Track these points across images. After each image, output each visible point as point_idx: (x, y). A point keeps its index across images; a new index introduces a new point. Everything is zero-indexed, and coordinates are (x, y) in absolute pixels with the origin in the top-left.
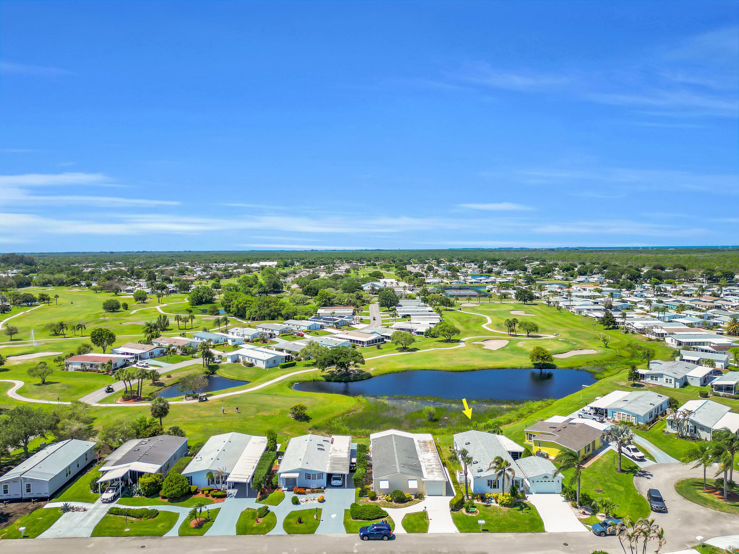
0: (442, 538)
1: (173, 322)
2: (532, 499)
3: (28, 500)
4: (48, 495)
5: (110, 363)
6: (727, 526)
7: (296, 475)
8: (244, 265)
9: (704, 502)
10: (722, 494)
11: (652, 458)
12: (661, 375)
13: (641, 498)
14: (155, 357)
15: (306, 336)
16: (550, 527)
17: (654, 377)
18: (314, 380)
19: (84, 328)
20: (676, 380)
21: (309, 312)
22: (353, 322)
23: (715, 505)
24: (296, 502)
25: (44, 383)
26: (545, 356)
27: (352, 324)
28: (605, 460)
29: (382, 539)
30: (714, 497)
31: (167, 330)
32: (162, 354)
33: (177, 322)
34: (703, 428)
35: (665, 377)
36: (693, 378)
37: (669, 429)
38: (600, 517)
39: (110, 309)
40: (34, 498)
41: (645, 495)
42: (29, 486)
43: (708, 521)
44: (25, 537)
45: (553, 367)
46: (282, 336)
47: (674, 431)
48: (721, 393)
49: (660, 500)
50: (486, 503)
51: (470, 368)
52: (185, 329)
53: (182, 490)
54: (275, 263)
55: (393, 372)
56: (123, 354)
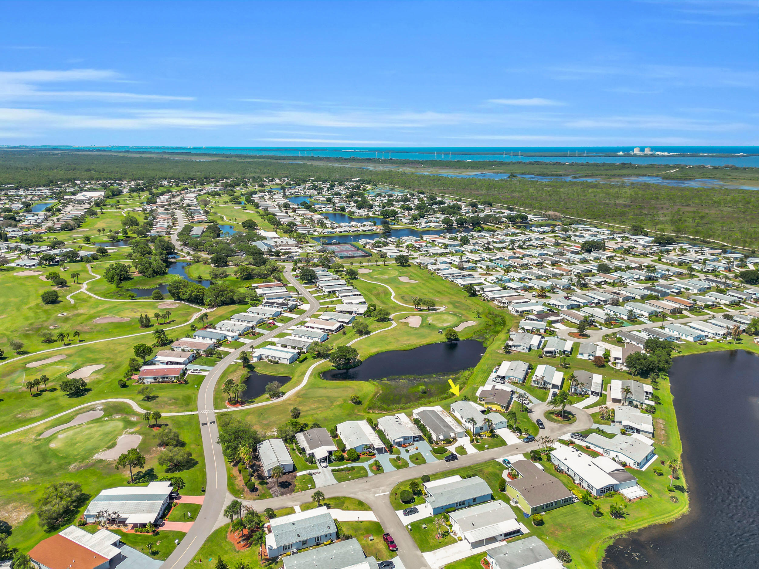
0: (473, 455)
2: (498, 432)
4: (293, 470)
6: (565, 430)
7: (402, 440)
9: (555, 421)
10: (561, 416)
11: (531, 402)
12: (519, 346)
13: (534, 423)
14: (191, 361)
15: (276, 324)
16: (509, 443)
17: (516, 346)
20: (527, 348)
23: (560, 422)
24: (407, 451)
26: (454, 334)
28: (514, 407)
29: (454, 460)
30: (558, 418)
32: (194, 358)
34: (548, 383)
35: (521, 347)
36: (534, 345)
37: (533, 384)
38: (524, 435)
40: (287, 472)
41: (535, 422)
43: (559, 429)
44: (311, 489)
46: (259, 326)
47: (536, 385)
48: (548, 355)
49: (542, 424)
50: (481, 437)
52: (164, 323)
54: (103, 193)
56: (168, 363)
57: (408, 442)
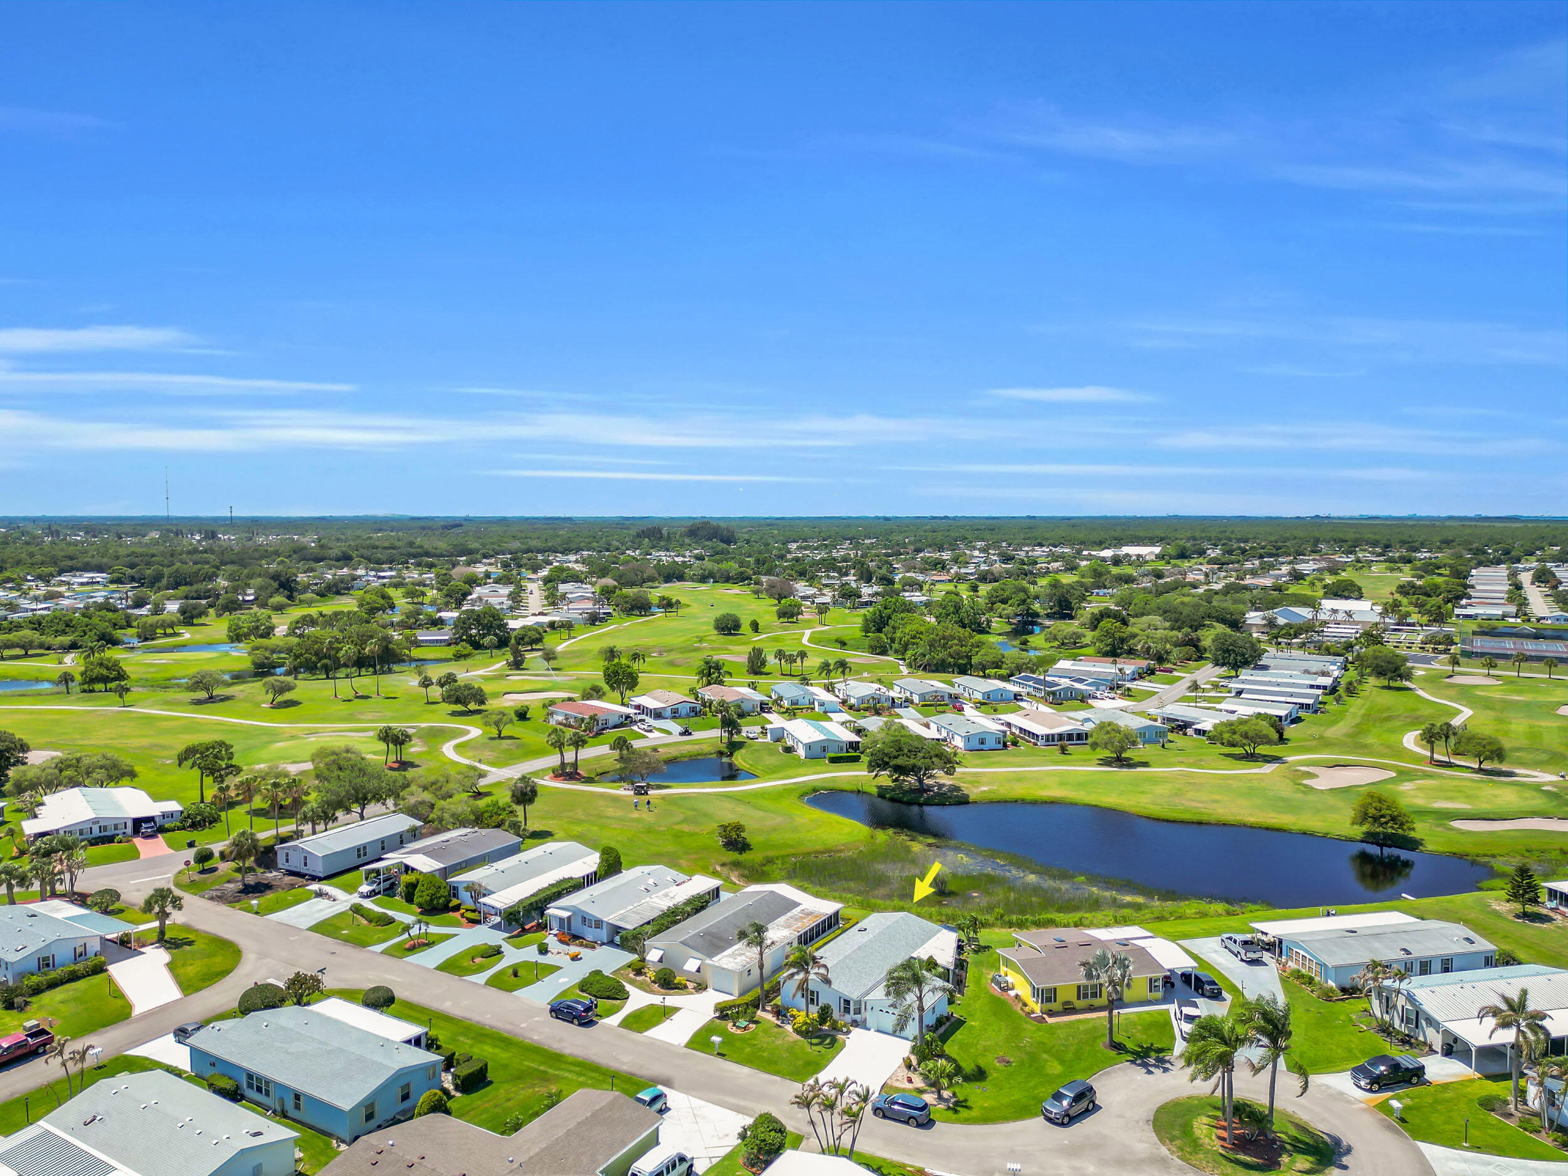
1: (772, 661)
3: (302, 876)
4: (322, 875)
5: (593, 718)
7: (566, 915)
8: (1085, 553)
14: (680, 717)
15: (969, 711)
18: (859, 791)
19: (642, 660)
21: (1024, 663)
22: (1098, 694)
24: (543, 951)
25: (500, 737)
26: (1383, 816)
27: (1096, 698)
29: (572, 1022)
31: (761, 673)
32: (693, 714)
33: (777, 661)
37: (1375, 1008)
39: (723, 629)
40: (310, 875)
42: (306, 858)
44: (257, 913)
45: (1413, 844)
46: (922, 706)
50: (779, 1023)
51: (1195, 818)
52: (791, 675)
53: (432, 900)
54: (1157, 550)
55: (1023, 800)
57: (590, 934)
